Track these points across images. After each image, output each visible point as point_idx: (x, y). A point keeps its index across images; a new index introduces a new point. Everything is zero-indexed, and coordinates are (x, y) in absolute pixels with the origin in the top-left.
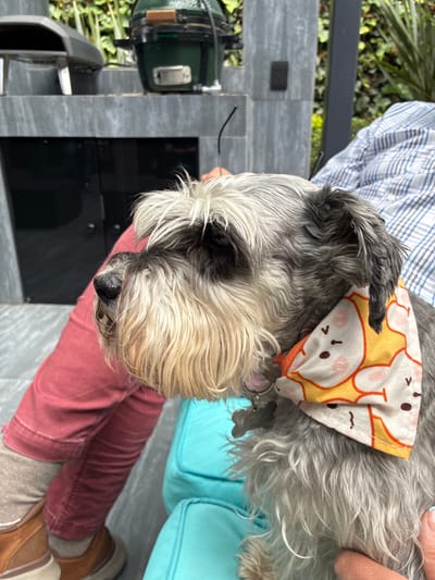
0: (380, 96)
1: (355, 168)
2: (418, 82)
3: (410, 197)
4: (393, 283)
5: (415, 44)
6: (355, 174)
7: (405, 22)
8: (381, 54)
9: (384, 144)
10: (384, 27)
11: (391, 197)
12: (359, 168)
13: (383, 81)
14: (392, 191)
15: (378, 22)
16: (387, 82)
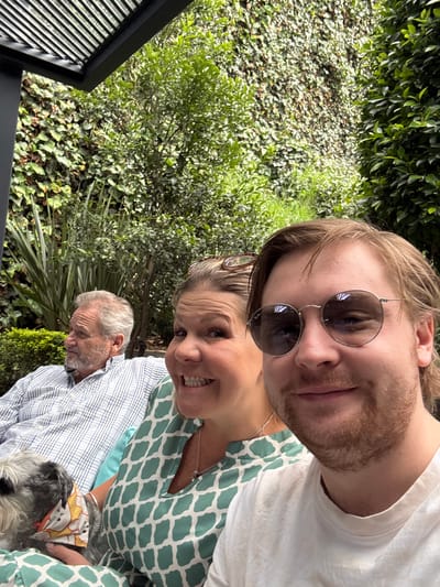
0: (10, 307)
1: (15, 408)
2: (47, 303)
3: (51, 427)
4: (69, 493)
5: (44, 271)
6: (15, 412)
7: (35, 251)
8: (12, 271)
9: (34, 395)
10: (13, 249)
11: (41, 427)
12: (18, 409)
13: (14, 295)
14: (41, 423)
15: (8, 244)
16: (18, 296)
